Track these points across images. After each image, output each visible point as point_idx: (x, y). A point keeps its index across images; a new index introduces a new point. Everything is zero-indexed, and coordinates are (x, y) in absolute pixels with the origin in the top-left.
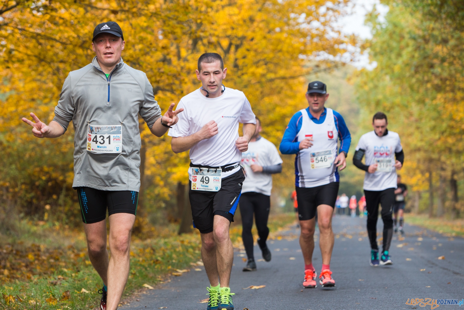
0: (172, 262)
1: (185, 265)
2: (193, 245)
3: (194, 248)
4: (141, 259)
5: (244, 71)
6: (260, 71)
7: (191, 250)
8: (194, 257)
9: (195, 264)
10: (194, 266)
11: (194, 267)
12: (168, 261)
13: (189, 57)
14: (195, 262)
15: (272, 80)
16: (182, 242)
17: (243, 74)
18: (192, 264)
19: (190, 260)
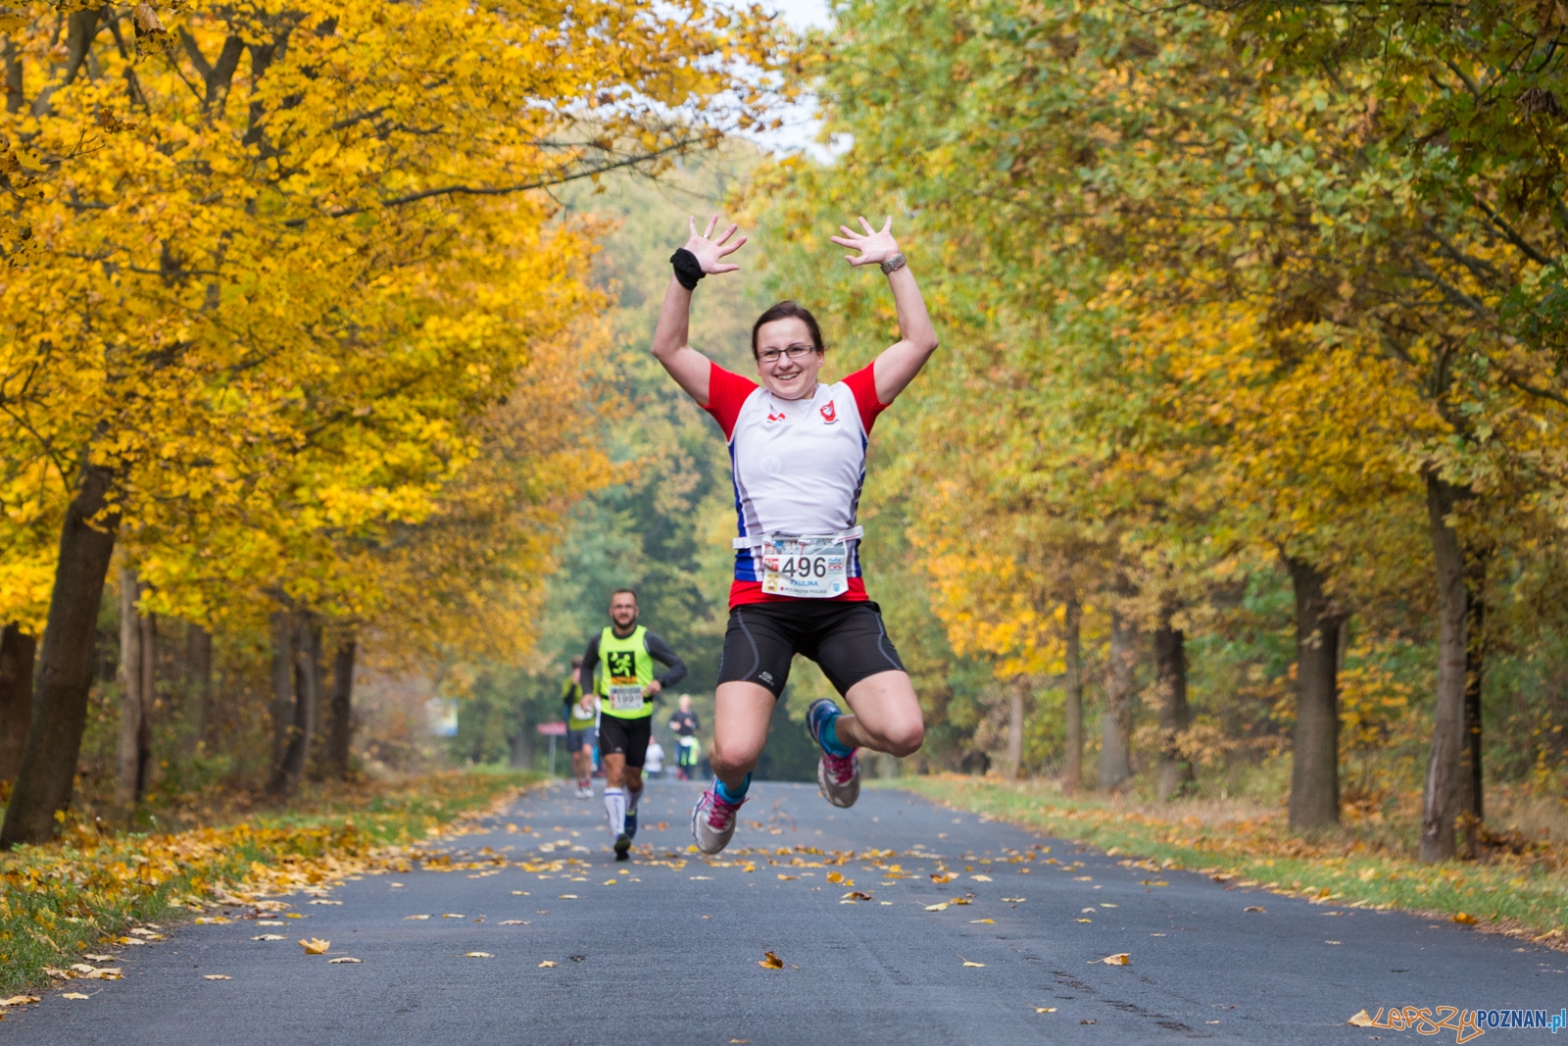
5: (288, 162)
6: (359, 160)
13: (58, 98)
15: (408, 201)
17: (285, 174)
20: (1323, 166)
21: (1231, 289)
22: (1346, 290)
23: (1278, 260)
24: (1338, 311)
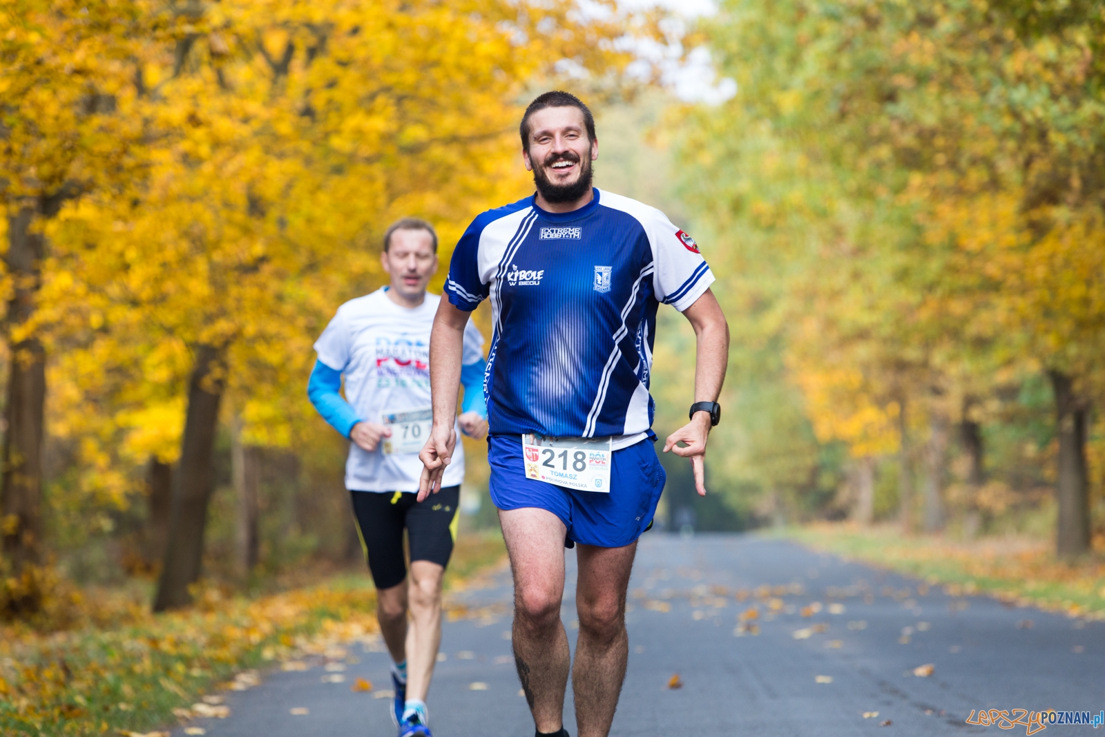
0: (118, 711)
1: (156, 718)
2: (187, 651)
3: (188, 662)
4: (24, 702)
5: (330, 125)
6: (379, 124)
7: (180, 668)
8: (186, 689)
9: (186, 713)
10: (184, 718)
11: (182, 723)
12: (106, 709)
13: (166, 90)
14: (187, 706)
15: (414, 150)
16: (154, 641)
17: (328, 134)
18: (179, 712)
19: (175, 700)
20: (1054, 97)
21: (995, 184)
22: (1076, 183)
23: (1028, 164)
24: (1071, 198)
